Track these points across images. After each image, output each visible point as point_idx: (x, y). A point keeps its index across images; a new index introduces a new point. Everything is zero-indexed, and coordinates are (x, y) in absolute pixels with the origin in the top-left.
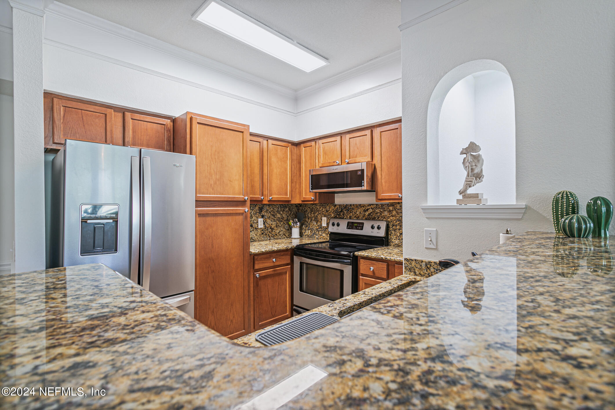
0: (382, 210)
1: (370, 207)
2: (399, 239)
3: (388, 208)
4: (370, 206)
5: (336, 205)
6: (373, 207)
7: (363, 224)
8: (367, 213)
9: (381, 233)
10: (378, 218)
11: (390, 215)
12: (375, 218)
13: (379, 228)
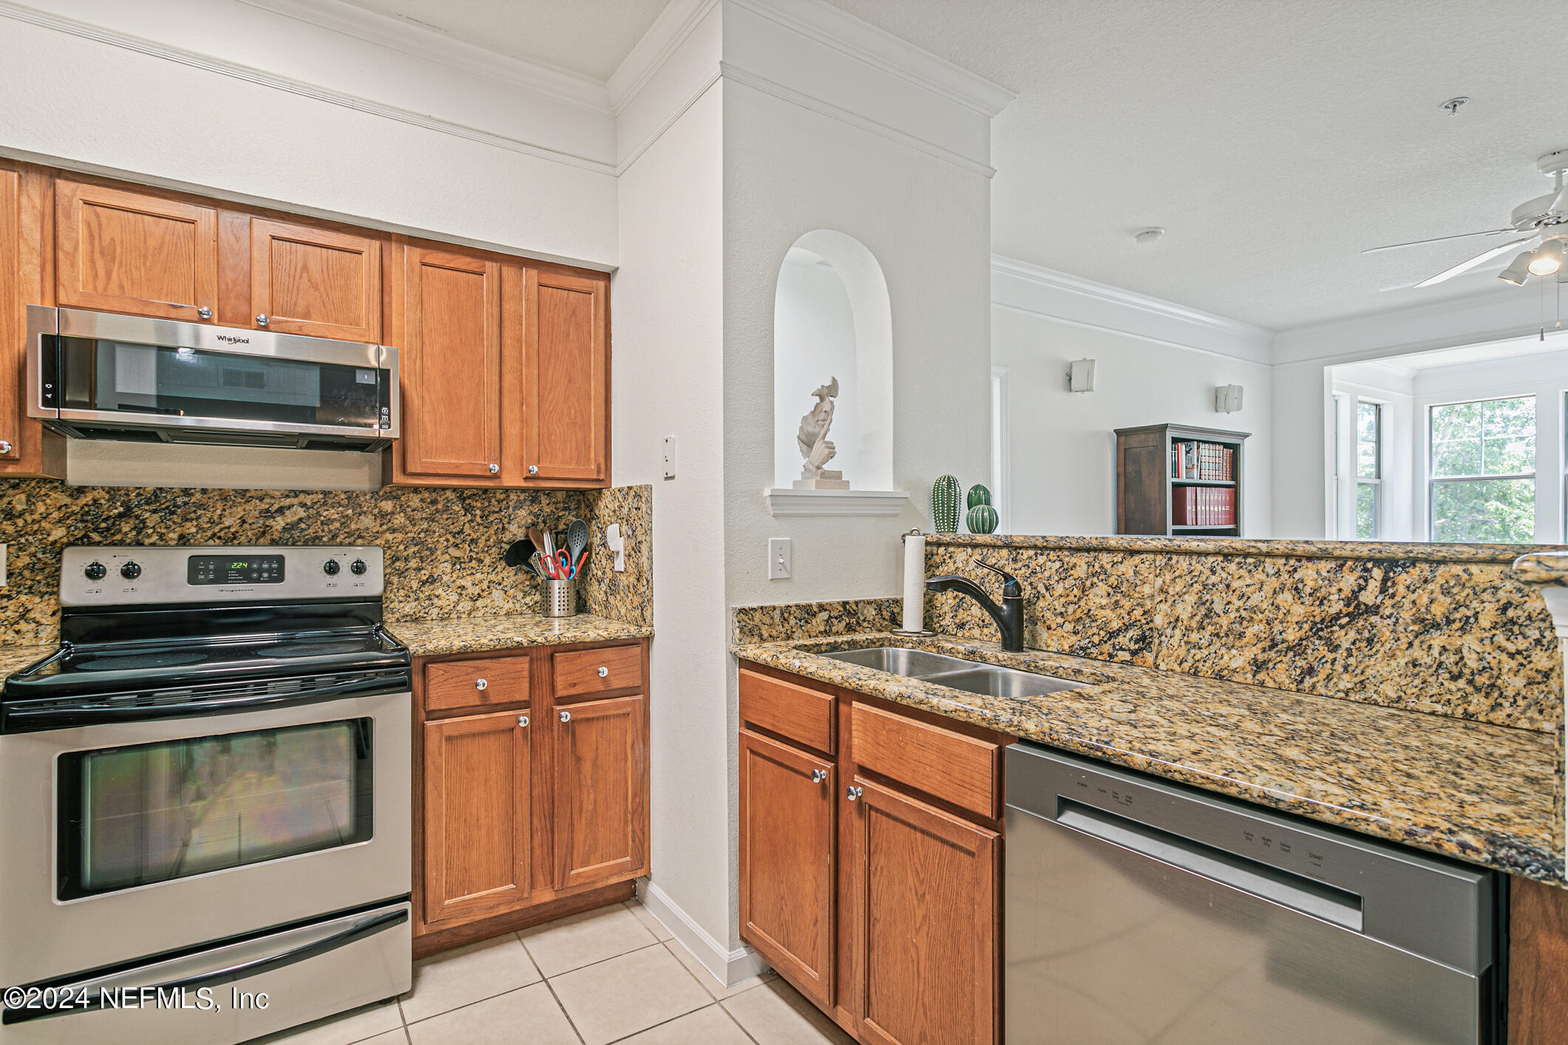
0: (350, 512)
1: (295, 501)
2: (417, 599)
3: (376, 506)
4: (296, 496)
5: (79, 490)
6: (308, 500)
7: (281, 560)
8: (279, 523)
9: (372, 584)
10: (335, 536)
11: (385, 527)
12: (319, 538)
13: (359, 569)
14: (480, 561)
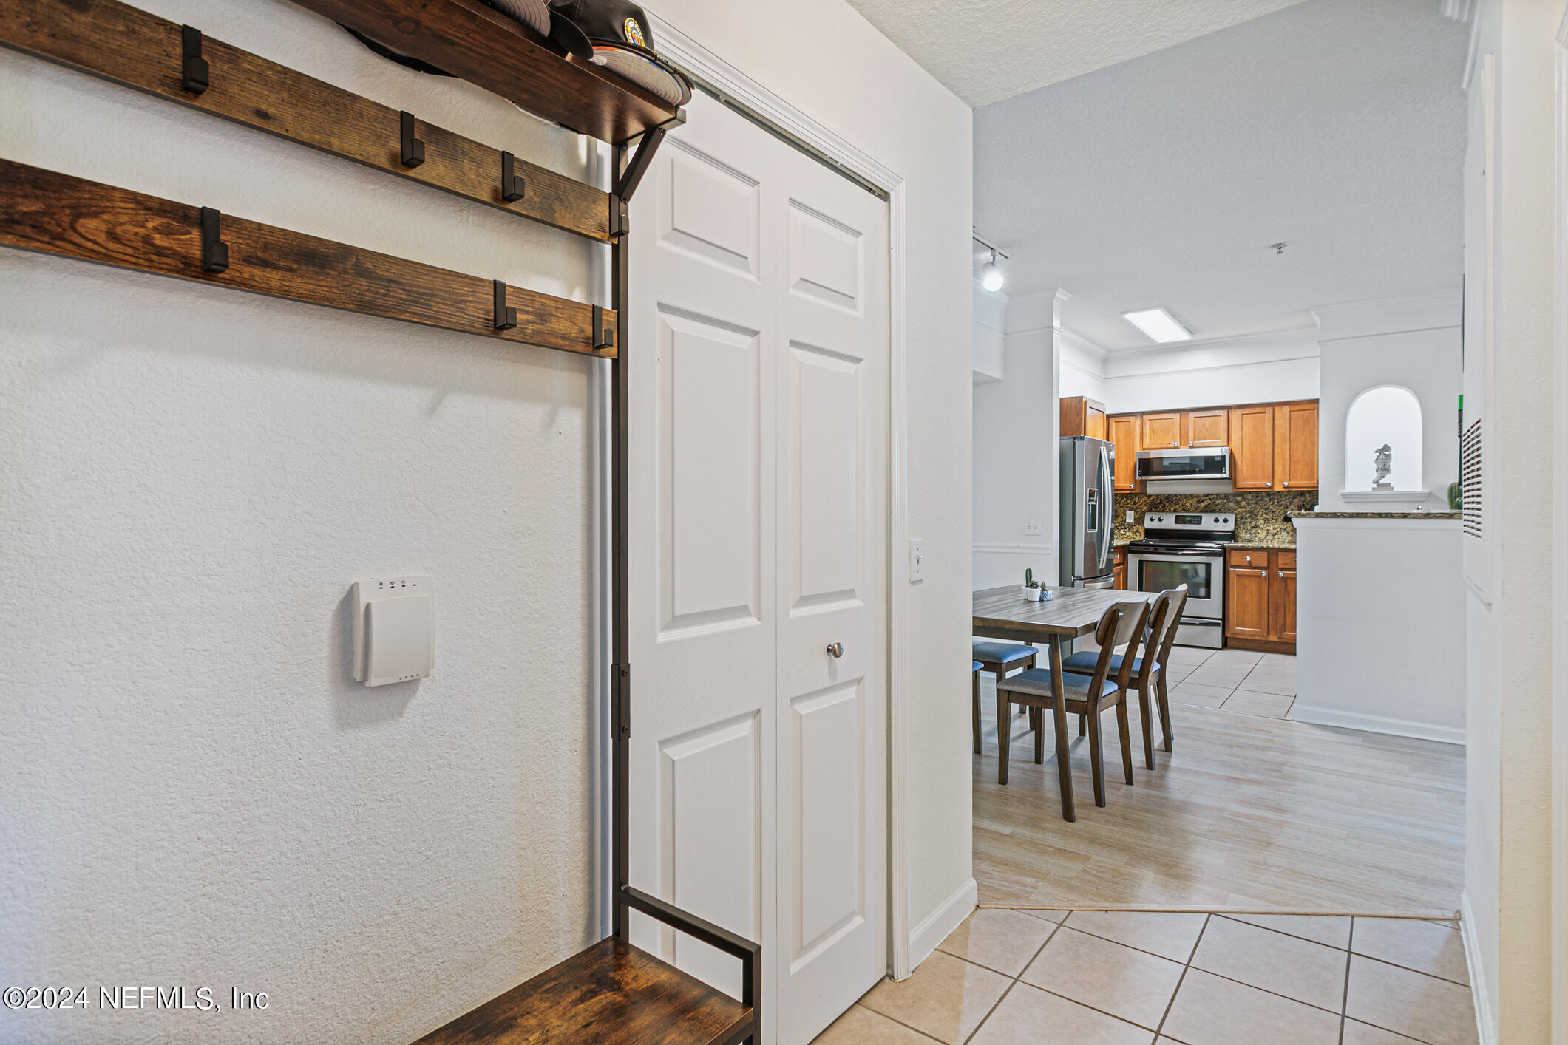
0: (1225, 501)
1: (1208, 498)
2: (1250, 533)
3: (1235, 499)
4: (1208, 496)
5: (1150, 496)
6: (1211, 497)
7: (1201, 517)
8: (1202, 505)
9: (1230, 526)
10: (1220, 510)
11: (1238, 506)
12: (1215, 510)
13: (1226, 521)
14: (1276, 520)
